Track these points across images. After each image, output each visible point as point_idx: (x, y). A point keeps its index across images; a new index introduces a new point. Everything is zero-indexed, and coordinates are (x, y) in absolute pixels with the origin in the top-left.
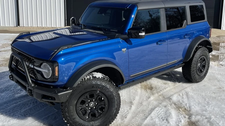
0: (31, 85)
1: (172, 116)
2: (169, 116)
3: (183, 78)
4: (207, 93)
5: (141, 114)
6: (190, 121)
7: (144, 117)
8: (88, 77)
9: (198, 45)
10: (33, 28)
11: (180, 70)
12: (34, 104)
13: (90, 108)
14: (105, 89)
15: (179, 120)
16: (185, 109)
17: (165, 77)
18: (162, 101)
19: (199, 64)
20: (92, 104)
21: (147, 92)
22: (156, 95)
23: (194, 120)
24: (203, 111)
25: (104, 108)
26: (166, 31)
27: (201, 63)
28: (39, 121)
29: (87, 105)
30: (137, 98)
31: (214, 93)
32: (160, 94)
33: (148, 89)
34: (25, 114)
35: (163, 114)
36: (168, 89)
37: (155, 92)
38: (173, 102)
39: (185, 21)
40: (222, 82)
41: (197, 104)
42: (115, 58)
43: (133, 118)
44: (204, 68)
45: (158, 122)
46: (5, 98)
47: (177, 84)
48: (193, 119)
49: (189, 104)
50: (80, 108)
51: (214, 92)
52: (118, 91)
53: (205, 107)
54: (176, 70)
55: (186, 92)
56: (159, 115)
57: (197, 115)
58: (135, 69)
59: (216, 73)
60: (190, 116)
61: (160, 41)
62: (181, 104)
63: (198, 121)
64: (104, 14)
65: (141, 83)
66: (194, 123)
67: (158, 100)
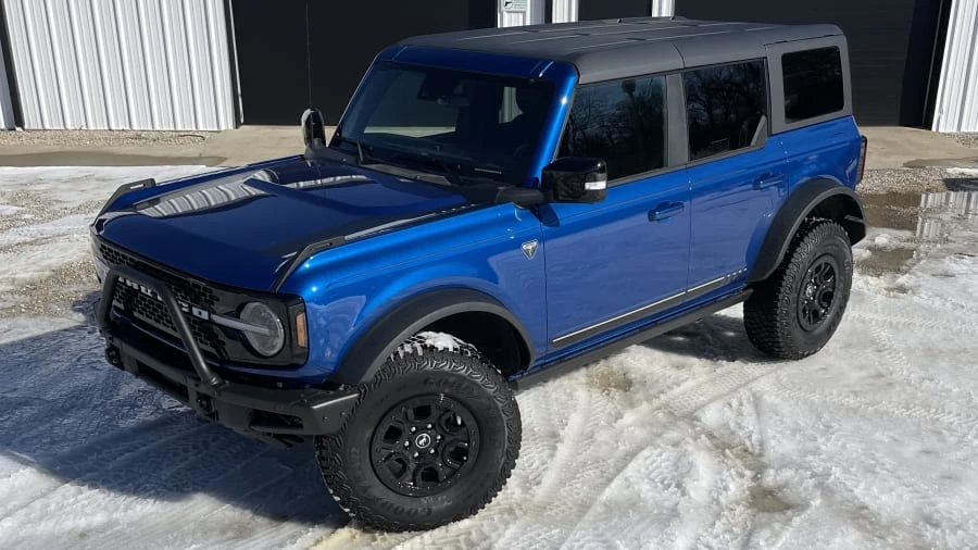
0: (208, 381)
1: (698, 471)
2: (689, 471)
3: (749, 343)
4: (831, 394)
5: (590, 472)
6: (759, 486)
7: (600, 481)
8: (408, 348)
9: (810, 215)
10: (92, 135)
11: (737, 311)
12: (199, 453)
13: (417, 454)
14: (467, 387)
15: (719, 484)
16: (746, 450)
17: (678, 342)
18: (665, 427)
19: (809, 290)
20: (424, 439)
21: (612, 398)
22: (645, 407)
23: (771, 484)
24: (807, 452)
25: (465, 452)
26: (684, 167)
27: (818, 286)
28: (236, 506)
29: (407, 444)
30: (575, 420)
31: (855, 393)
32: (656, 403)
33: (615, 387)
34: (180, 483)
35: (666, 468)
36: (690, 383)
37: (638, 396)
38: (703, 429)
39: (763, 118)
40: (890, 353)
41: (788, 432)
42: (495, 279)
43: (562, 483)
44: (829, 304)
45: (650, 494)
46: (84, 435)
47: (721, 365)
48: (770, 478)
49: (761, 432)
50: (385, 453)
51: (857, 389)
52: (511, 394)
53: (815, 440)
54: (723, 312)
55: (754, 395)
56: (653, 471)
57: (785, 465)
58: (568, 317)
59: (877, 321)
60: (759, 470)
61: (663, 206)
62: (733, 433)
63: (786, 485)
64: (445, 100)
65: (586, 365)
66: (771, 492)
67: (651, 425)
